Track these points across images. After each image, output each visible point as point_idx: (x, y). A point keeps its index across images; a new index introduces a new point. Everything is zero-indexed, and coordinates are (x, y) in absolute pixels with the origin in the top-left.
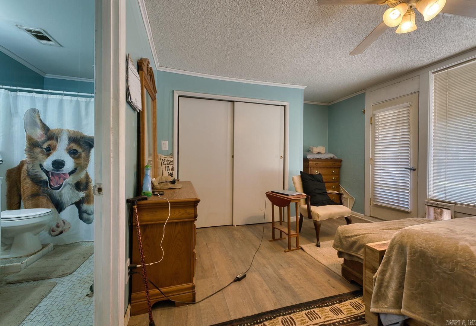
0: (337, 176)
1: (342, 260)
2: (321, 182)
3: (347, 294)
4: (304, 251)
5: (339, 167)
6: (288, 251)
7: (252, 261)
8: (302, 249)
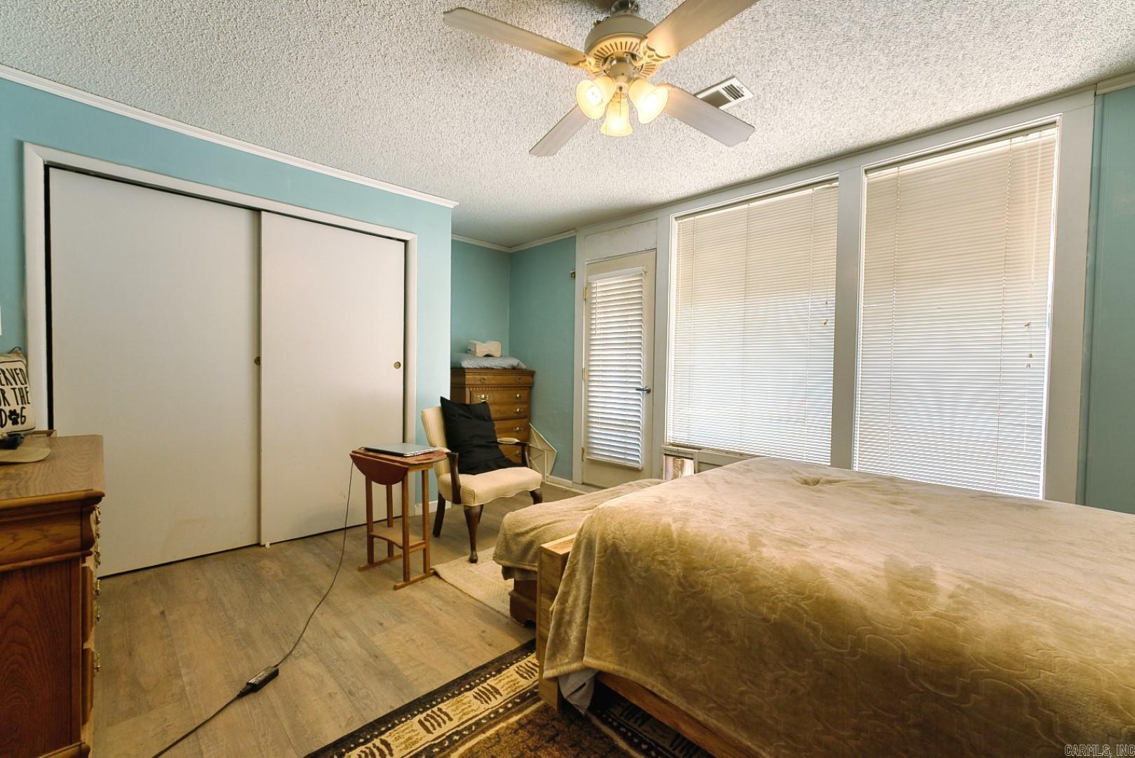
0: (525, 406)
1: (511, 582)
2: (485, 420)
3: (513, 652)
4: (441, 578)
5: (530, 387)
6: (403, 587)
7: (305, 628)
8: (436, 574)
